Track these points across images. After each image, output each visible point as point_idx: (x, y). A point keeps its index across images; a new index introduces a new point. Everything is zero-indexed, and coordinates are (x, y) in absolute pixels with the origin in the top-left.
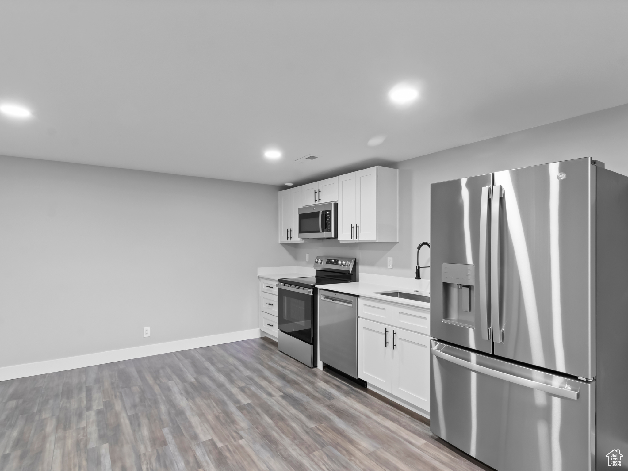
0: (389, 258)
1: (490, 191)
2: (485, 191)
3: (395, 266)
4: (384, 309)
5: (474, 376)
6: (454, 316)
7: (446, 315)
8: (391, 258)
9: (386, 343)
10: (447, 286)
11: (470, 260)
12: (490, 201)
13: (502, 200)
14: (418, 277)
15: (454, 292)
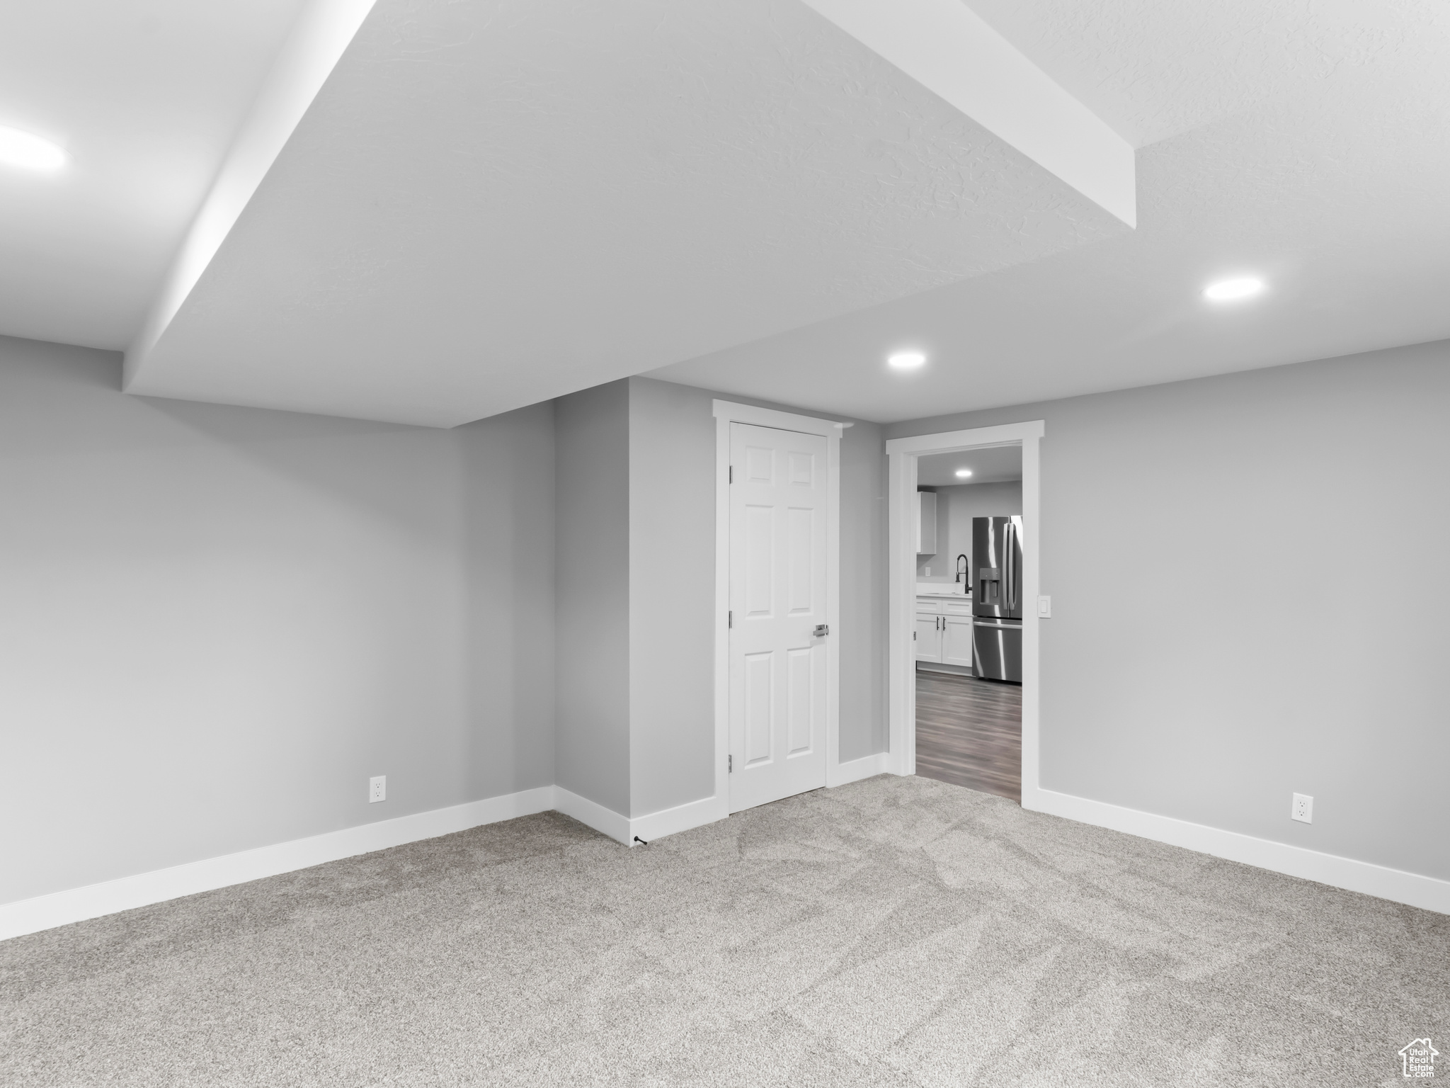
0: (927, 568)
1: (1009, 526)
2: (1006, 526)
3: (932, 574)
4: (935, 604)
5: (1000, 632)
6: (987, 601)
7: (983, 600)
8: (929, 568)
9: (938, 628)
10: (983, 582)
11: (993, 564)
12: (1008, 532)
13: (1015, 532)
14: (958, 580)
15: (988, 586)
